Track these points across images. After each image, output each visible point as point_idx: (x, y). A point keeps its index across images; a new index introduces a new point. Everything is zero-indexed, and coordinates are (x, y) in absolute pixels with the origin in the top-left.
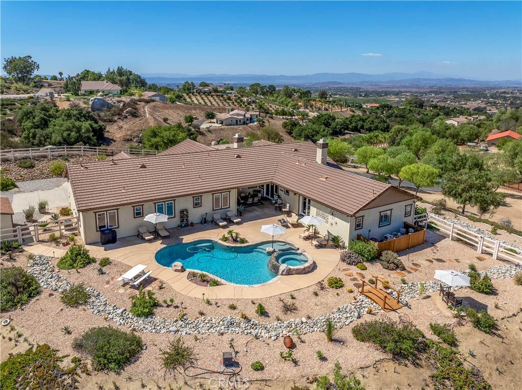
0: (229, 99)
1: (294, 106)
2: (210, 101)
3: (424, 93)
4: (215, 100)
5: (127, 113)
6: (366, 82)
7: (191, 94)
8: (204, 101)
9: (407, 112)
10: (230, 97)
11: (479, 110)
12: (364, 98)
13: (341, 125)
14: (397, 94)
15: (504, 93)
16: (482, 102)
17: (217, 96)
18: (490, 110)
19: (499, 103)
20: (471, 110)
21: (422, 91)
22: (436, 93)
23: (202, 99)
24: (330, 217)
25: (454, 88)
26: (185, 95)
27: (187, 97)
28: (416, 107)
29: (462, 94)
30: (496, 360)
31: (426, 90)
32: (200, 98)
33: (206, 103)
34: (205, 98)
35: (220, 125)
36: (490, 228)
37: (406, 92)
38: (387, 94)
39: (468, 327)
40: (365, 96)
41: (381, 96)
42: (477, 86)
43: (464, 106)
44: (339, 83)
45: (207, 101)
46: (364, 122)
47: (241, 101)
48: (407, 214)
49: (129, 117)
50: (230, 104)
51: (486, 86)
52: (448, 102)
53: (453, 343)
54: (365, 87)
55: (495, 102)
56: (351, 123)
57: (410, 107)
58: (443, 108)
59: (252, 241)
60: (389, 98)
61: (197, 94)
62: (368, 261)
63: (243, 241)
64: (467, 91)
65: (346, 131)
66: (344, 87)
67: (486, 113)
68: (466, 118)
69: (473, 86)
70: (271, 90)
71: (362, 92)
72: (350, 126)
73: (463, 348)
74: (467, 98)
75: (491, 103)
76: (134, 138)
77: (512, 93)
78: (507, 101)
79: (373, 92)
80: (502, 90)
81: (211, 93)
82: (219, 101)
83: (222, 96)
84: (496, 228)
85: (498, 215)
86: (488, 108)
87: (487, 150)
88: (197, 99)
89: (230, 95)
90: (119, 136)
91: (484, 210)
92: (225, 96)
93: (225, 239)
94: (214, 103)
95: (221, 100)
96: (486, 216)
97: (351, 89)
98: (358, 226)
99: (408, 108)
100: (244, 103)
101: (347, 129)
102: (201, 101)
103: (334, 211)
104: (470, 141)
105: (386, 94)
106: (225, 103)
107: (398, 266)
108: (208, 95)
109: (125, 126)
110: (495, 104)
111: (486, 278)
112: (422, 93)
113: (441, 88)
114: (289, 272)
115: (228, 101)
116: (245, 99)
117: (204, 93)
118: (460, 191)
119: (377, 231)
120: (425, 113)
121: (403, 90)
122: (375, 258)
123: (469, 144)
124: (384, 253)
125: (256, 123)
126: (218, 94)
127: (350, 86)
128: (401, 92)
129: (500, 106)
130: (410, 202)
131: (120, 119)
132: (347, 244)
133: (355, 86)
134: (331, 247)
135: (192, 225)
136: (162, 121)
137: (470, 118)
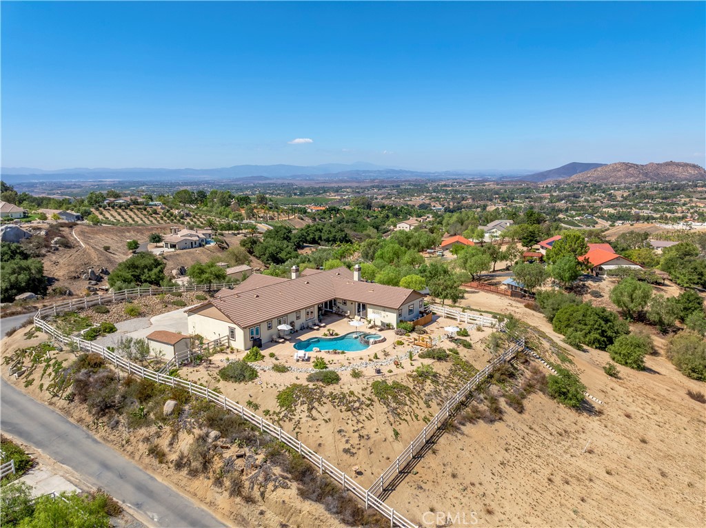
0: (155, 212)
1: (237, 216)
2: (131, 217)
3: (366, 188)
4: (137, 216)
5: (56, 244)
6: (299, 176)
7: (101, 209)
8: (123, 218)
9: (356, 215)
10: (156, 210)
11: (424, 207)
12: (299, 197)
13: (299, 238)
14: (337, 190)
15: (445, 185)
16: (426, 197)
17: (138, 209)
18: (434, 206)
19: (441, 198)
20: (416, 207)
21: (363, 185)
22: (379, 187)
23: (119, 214)
24: (383, 313)
25: (395, 181)
26: (93, 210)
27: (97, 213)
28: (364, 208)
29: (405, 189)
30: (474, 357)
31: (368, 185)
32: (116, 213)
33: (126, 220)
34: (123, 213)
35: (173, 250)
36: (461, 310)
37: (346, 187)
38: (325, 190)
39: (462, 347)
40: (301, 194)
41: (319, 194)
42: (418, 178)
43: (409, 203)
44: (266, 178)
45: (126, 217)
46: (321, 232)
47: (172, 215)
48: (420, 306)
49: (60, 248)
50: (158, 219)
51: (427, 178)
52: (393, 199)
53: (457, 353)
54: (298, 183)
55: (438, 197)
56: (309, 235)
57: (358, 208)
58: (391, 208)
59: (341, 334)
60: (329, 196)
61: (110, 208)
62: (409, 332)
63: (337, 335)
64: (410, 185)
65: (305, 244)
66: (273, 184)
67: (431, 209)
68: (417, 220)
69: (415, 178)
70: (202, 197)
71: (296, 189)
72: (308, 238)
73: (461, 355)
74: (410, 193)
75: (434, 198)
76: (80, 274)
77: (452, 186)
78: (449, 194)
79: (309, 189)
80: (443, 183)
81: (129, 205)
82: (142, 216)
83: (145, 209)
84: (464, 309)
85: (463, 303)
86: (433, 204)
87: (443, 255)
88: (112, 215)
89: (155, 207)
90: (61, 274)
91: (455, 301)
92: (148, 209)
93: (325, 335)
94: (136, 219)
95: (144, 215)
96: (457, 304)
97: (283, 185)
98: (400, 315)
99: (356, 210)
100: (176, 217)
101: (306, 241)
102: (119, 218)
103: (385, 308)
104: (428, 248)
105: (325, 192)
106: (151, 219)
107: (425, 332)
108: (126, 208)
109: (61, 261)
110: (437, 199)
111: (464, 329)
112: (364, 189)
113: (382, 181)
114: (375, 343)
115: (153, 215)
116: (176, 212)
117: (120, 207)
118: (440, 290)
119: (408, 317)
120: (374, 215)
121: (343, 185)
122: (413, 330)
123: (428, 251)
124: (416, 327)
125: (212, 244)
126: (139, 207)
127: (280, 182)
128: (341, 188)
129: (443, 201)
130: (421, 299)
131: (49, 252)
132: (395, 326)
133: (287, 182)
134: (387, 329)
135: (297, 331)
136: (102, 249)
137: (419, 219)
